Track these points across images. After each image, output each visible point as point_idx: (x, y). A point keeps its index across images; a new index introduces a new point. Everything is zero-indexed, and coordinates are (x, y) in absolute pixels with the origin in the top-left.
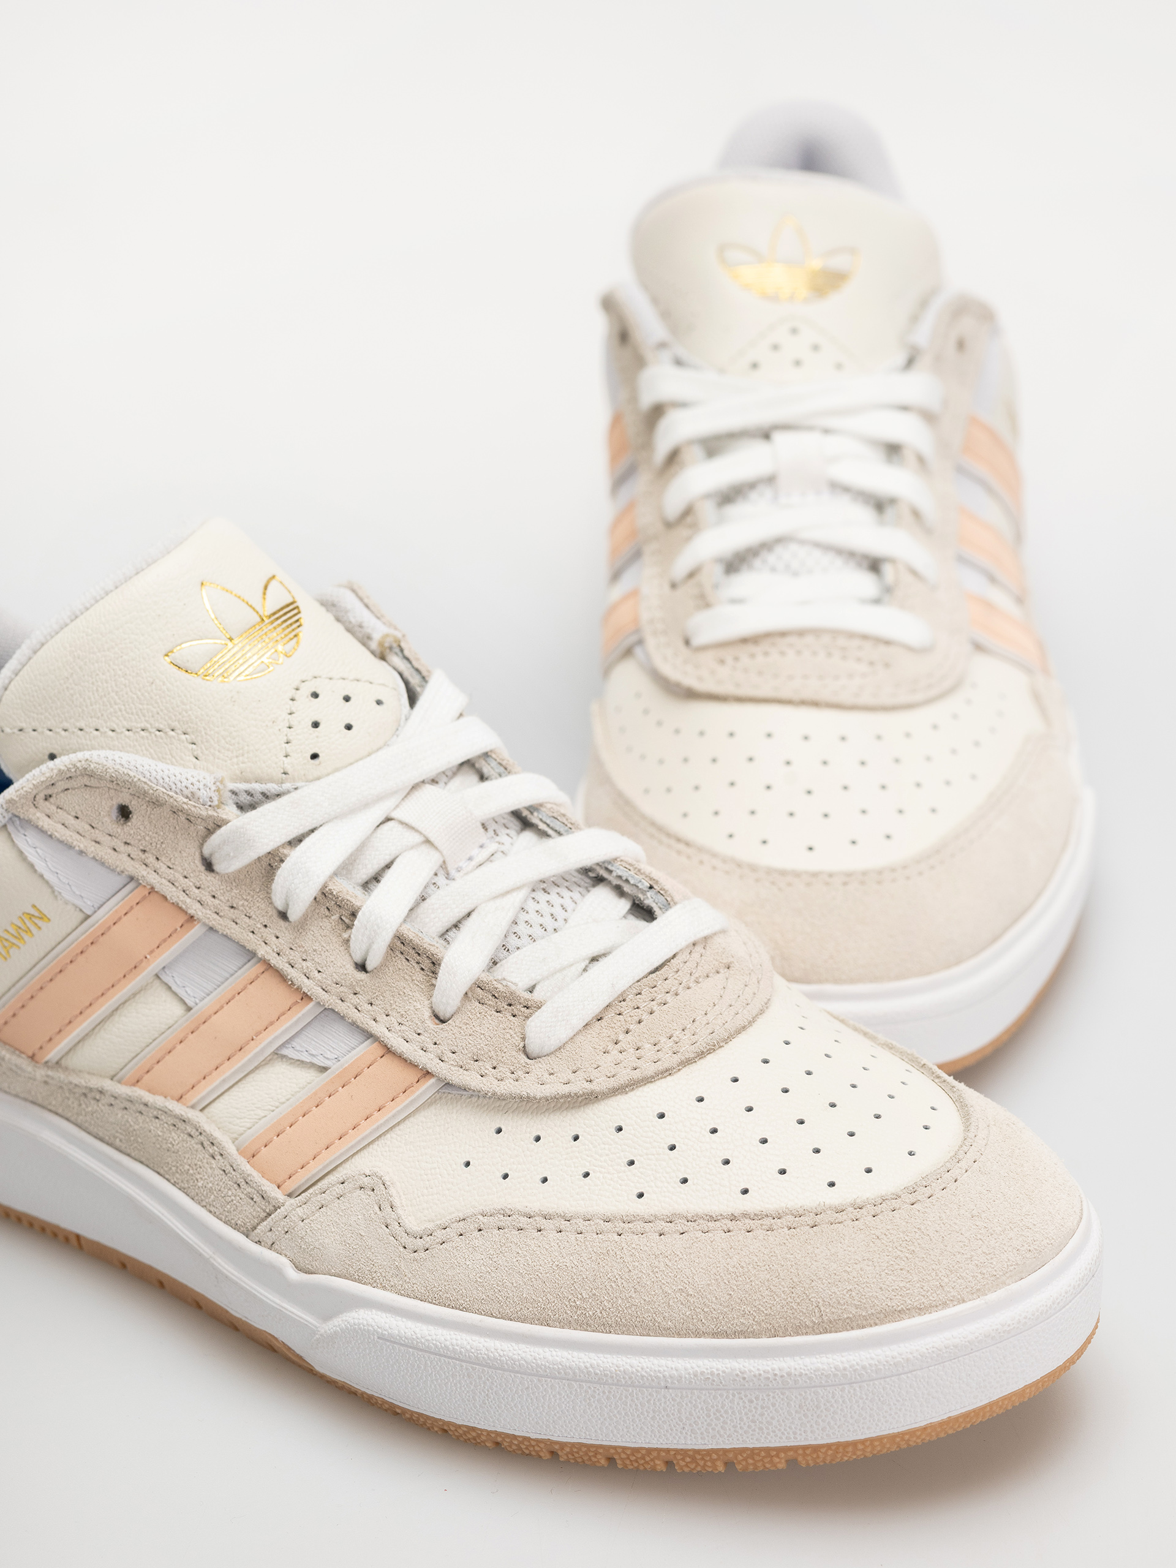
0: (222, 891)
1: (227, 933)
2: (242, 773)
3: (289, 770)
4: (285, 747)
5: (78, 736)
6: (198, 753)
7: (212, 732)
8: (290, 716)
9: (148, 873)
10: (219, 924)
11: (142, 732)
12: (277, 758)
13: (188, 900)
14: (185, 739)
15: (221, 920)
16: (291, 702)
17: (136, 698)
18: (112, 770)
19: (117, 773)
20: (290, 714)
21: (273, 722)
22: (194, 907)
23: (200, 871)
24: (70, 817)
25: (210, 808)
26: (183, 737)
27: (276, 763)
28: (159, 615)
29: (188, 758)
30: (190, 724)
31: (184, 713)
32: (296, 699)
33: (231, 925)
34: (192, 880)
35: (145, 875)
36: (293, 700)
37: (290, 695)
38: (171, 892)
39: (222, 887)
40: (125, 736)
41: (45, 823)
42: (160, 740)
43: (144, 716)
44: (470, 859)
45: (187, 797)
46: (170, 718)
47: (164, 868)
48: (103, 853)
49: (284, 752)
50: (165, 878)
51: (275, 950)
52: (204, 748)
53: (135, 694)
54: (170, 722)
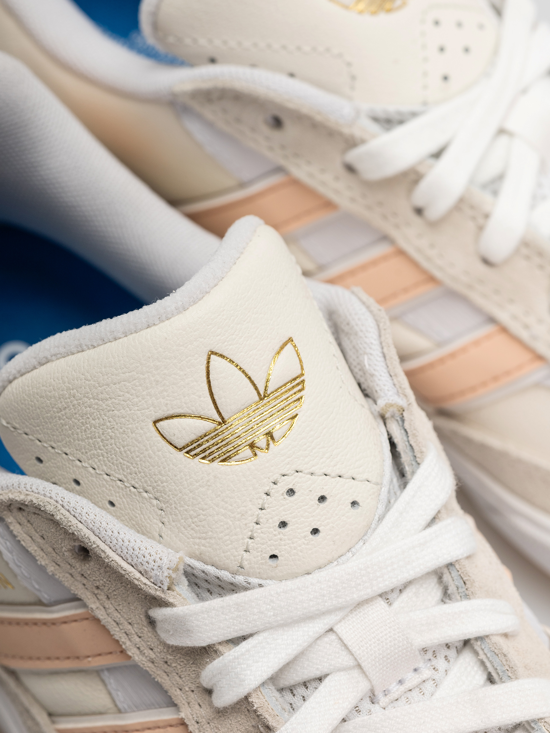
0: (159, 650)
1: (158, 680)
2: (201, 554)
3: (245, 564)
4: (248, 542)
5: (62, 458)
6: (165, 520)
7: (182, 509)
8: (260, 511)
9: (97, 608)
10: (152, 671)
11: (119, 482)
12: (237, 551)
13: (128, 643)
14: (156, 504)
15: (155, 668)
16: (265, 496)
17: (118, 452)
18: (76, 528)
19: (79, 533)
20: (261, 509)
21: (243, 515)
22: (133, 652)
23: (143, 625)
24: (37, 535)
25: (159, 589)
26: (155, 502)
27: (234, 556)
28: (157, 381)
29: (155, 520)
30: (163, 494)
31: (159, 482)
32: (271, 494)
33: (163, 675)
34: (135, 630)
35: (94, 609)
36: (267, 494)
37: (266, 489)
38: (115, 631)
39: (159, 647)
40: (104, 479)
41: (16, 528)
42: (134, 496)
43: (123, 470)
44: (401, 682)
45: (141, 572)
46: (146, 482)
47: (112, 610)
48: (61, 576)
49: (245, 547)
50: (111, 617)
51: (195, 719)
52: (171, 519)
53: (119, 449)
54: (145, 485)
